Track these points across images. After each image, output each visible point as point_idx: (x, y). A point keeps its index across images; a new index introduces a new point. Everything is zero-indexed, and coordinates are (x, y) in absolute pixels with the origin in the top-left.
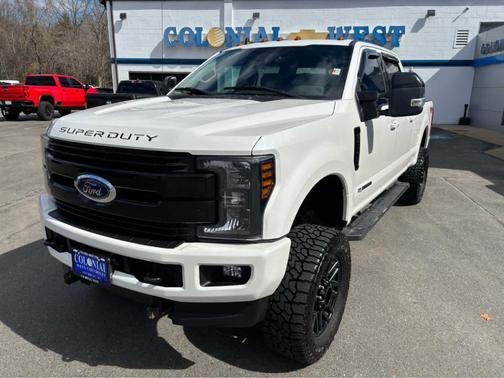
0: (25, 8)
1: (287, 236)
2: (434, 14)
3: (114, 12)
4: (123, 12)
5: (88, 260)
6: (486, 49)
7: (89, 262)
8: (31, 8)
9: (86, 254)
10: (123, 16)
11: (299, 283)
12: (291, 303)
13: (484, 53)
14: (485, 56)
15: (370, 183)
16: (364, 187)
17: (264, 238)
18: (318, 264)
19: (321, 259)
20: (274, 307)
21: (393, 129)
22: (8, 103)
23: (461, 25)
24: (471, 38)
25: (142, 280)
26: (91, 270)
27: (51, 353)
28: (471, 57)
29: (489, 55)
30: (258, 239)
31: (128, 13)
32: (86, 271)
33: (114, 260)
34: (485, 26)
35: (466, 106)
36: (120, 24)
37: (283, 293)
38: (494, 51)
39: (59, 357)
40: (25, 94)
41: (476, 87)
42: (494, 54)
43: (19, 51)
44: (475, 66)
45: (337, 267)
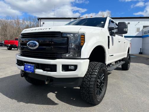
0: (17, 23)
1: (88, 59)
2: (130, 24)
3: (41, 22)
4: (44, 22)
5: (29, 66)
6: (145, 33)
7: (29, 67)
8: (18, 23)
9: (28, 64)
10: (43, 23)
11: (92, 75)
12: (89, 81)
13: (145, 34)
14: (145, 35)
15: (113, 55)
16: (111, 56)
17: (81, 58)
18: (97, 72)
19: (98, 69)
20: (84, 83)
21: (119, 42)
22: (9, 45)
23: (138, 26)
24: (141, 30)
25: (44, 70)
26: (29, 69)
27: (14, 100)
28: (141, 35)
29: (146, 34)
30: (79, 58)
31: (45, 22)
32: (28, 70)
33: (36, 65)
34: (144, 27)
35: (141, 49)
36: (42, 25)
37: (87, 78)
38: (148, 33)
39: (16, 101)
40: (14, 43)
41: (143, 44)
42: (148, 34)
43: (14, 34)
44: (143, 38)
45: (103, 76)
